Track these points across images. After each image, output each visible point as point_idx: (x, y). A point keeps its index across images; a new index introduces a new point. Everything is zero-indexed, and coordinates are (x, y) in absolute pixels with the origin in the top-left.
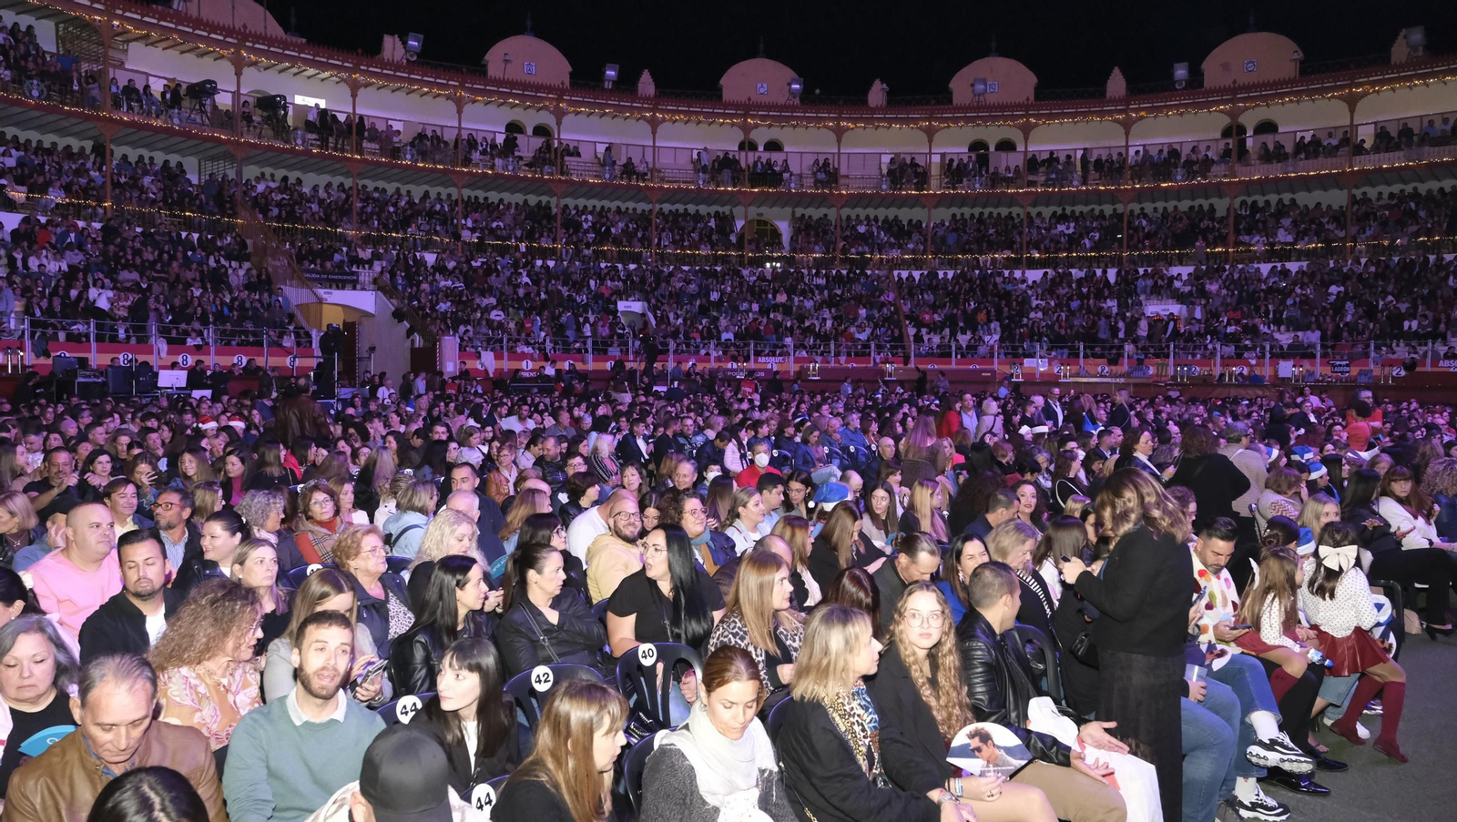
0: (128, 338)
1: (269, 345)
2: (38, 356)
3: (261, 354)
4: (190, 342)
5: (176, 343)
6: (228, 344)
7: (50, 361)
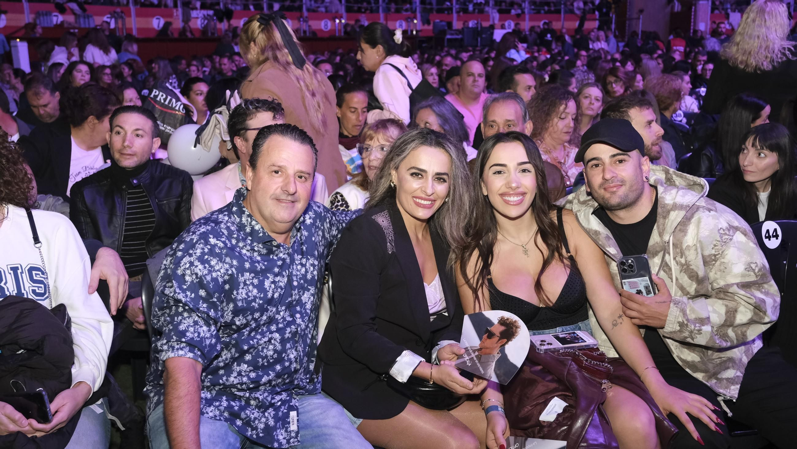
0: (474, 9)
1: (566, 12)
2: (424, 24)
3: (559, 20)
4: (513, 12)
5: (504, 13)
6: (539, 12)
7: (431, 27)
